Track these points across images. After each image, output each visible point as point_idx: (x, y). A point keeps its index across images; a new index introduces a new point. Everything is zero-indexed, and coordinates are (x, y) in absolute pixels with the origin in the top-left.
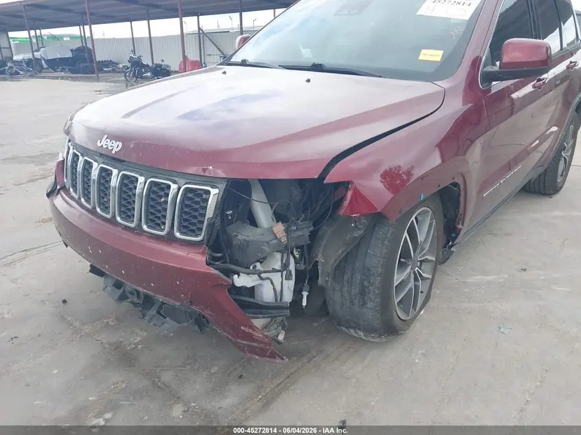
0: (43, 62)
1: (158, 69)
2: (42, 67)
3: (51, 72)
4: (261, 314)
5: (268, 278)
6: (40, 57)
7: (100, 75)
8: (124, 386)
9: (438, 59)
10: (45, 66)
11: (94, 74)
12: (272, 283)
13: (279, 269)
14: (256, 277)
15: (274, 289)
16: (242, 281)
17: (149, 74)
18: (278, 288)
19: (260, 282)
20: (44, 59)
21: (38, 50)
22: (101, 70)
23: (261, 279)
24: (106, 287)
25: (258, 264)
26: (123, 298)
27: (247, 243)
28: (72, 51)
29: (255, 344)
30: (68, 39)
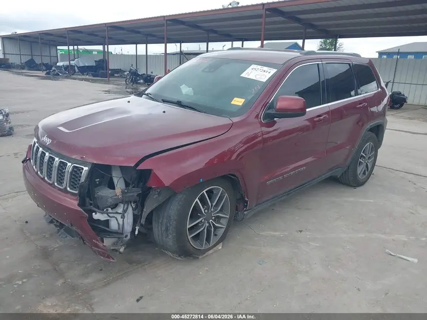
0: (76, 68)
1: (149, 78)
2: (75, 72)
3: (80, 75)
4: (109, 235)
5: (114, 217)
6: (74, 65)
7: (110, 79)
8: (39, 267)
9: (241, 104)
10: (77, 70)
11: (107, 78)
12: (117, 220)
13: (122, 212)
14: (106, 215)
15: (119, 224)
16: (97, 216)
17: (142, 81)
18: (121, 223)
19: (109, 218)
20: (77, 66)
21: (73, 60)
22: (112, 75)
23: (110, 217)
24: (46, 215)
25: (110, 209)
26: (51, 222)
27: (102, 197)
28: (96, 61)
29: (100, 250)
30: (96, 53)
